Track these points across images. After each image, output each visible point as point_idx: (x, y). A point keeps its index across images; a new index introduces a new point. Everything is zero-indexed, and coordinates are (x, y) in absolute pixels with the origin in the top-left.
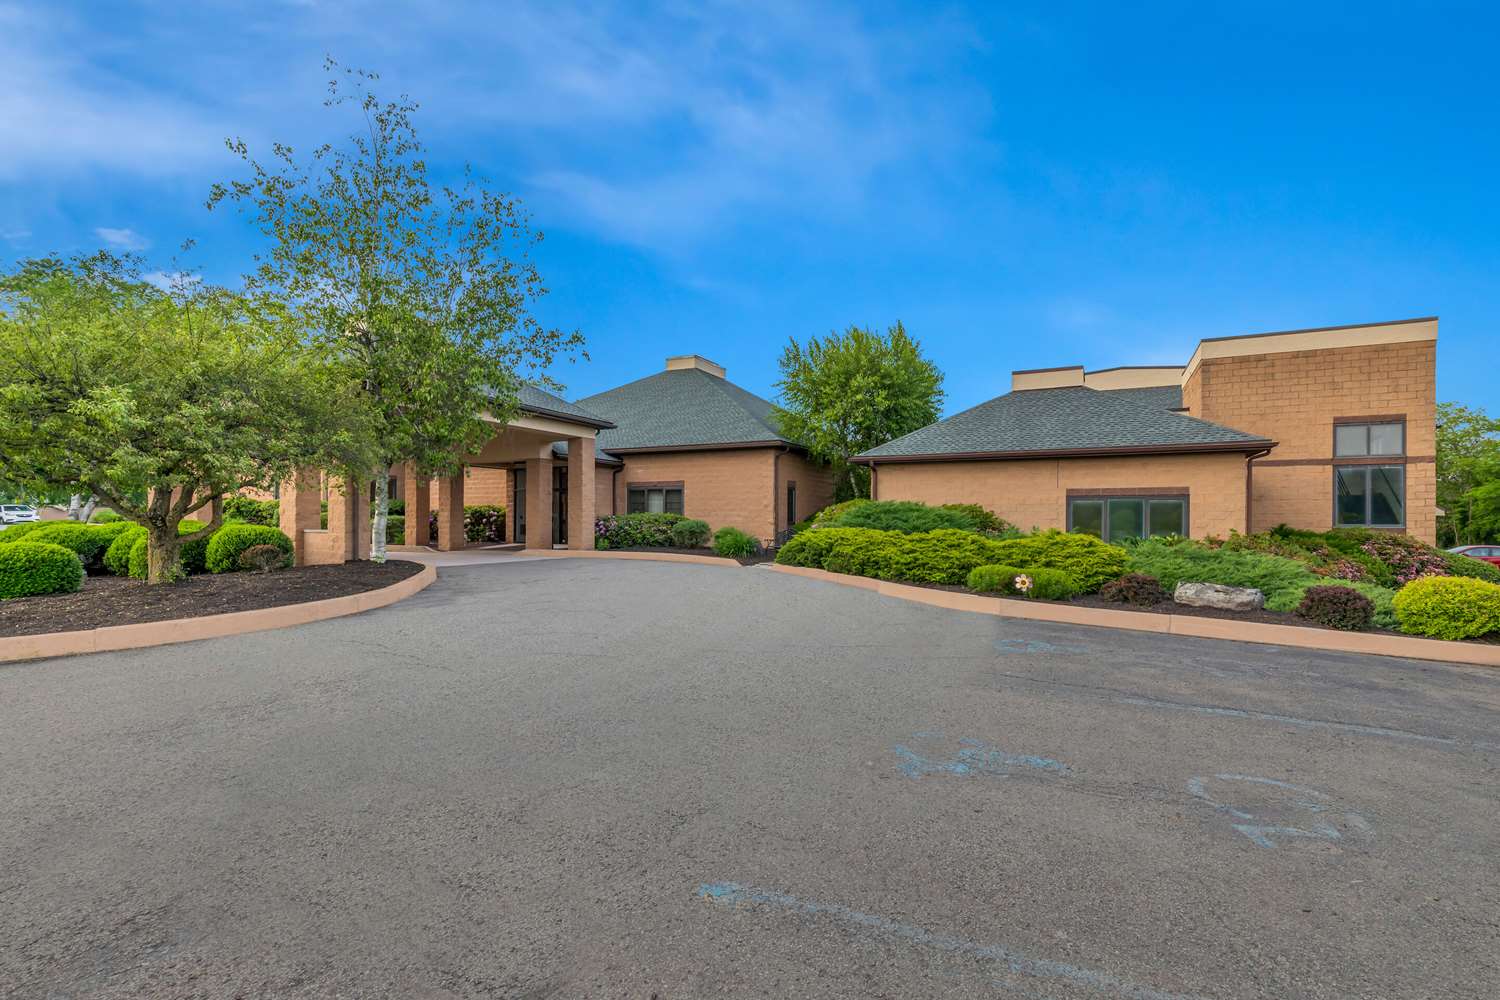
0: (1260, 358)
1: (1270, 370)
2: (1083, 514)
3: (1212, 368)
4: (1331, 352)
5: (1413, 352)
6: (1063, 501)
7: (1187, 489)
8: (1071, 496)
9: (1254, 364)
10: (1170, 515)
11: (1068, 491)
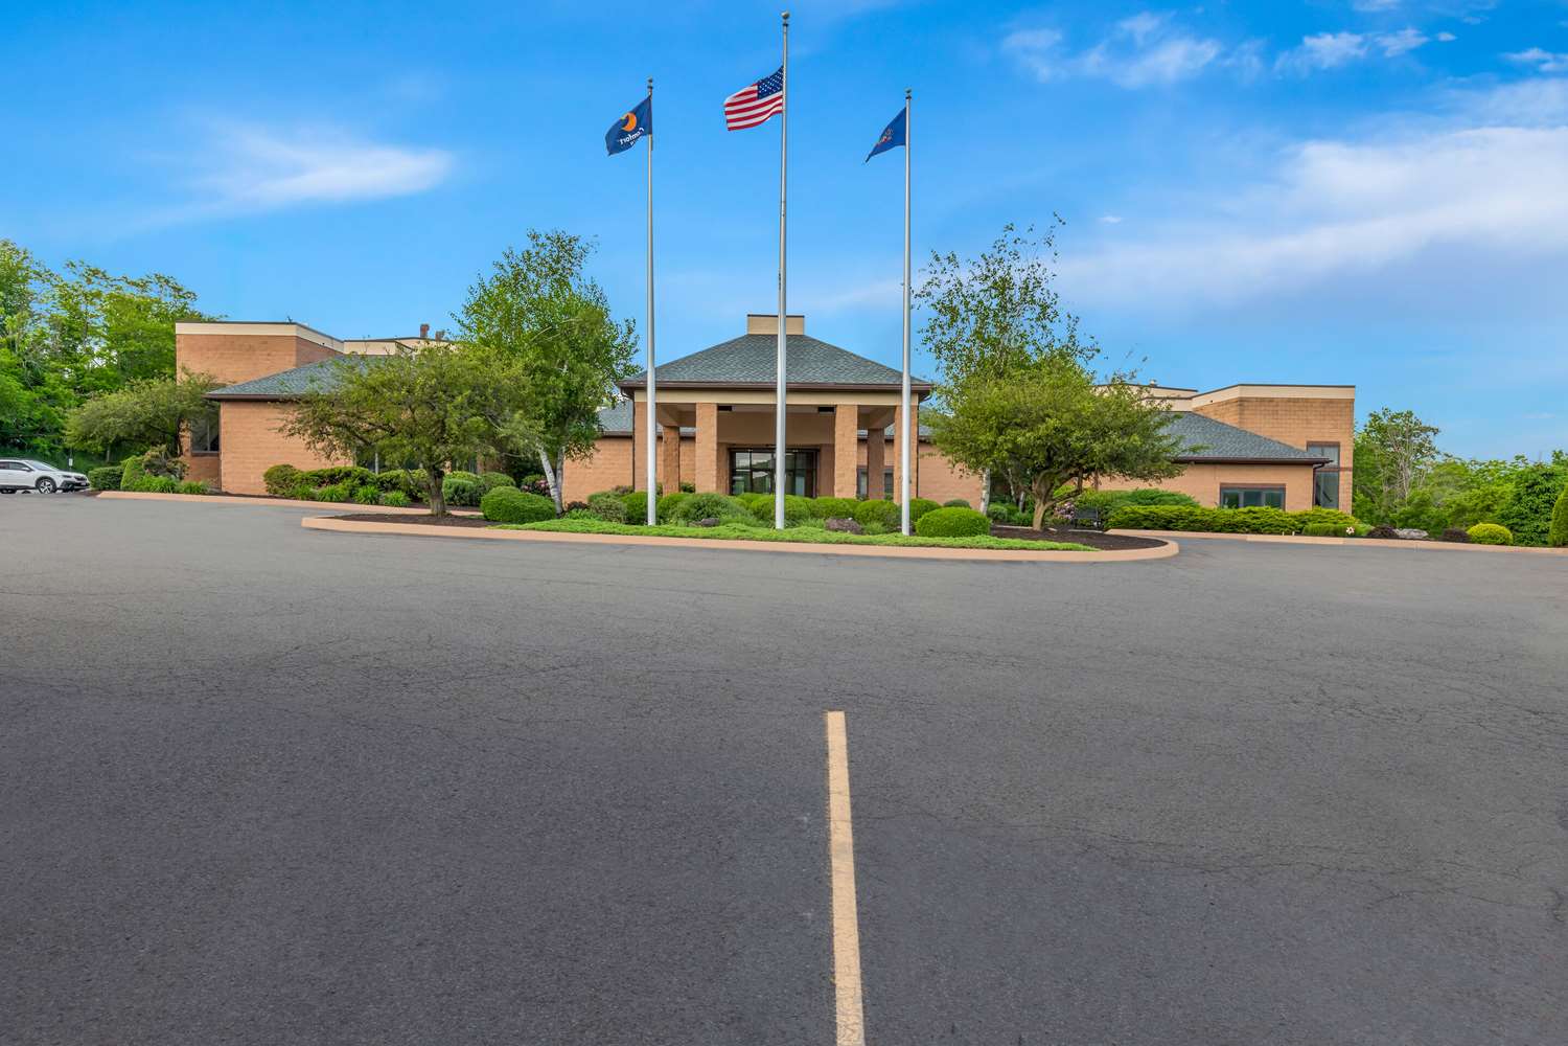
0: (1271, 400)
1: (1276, 409)
2: (1230, 497)
3: (1246, 404)
4: (1306, 400)
5: (1343, 405)
6: (1218, 490)
7: (1284, 485)
8: (1223, 488)
9: (1267, 404)
10: (1276, 498)
11: (1222, 484)
